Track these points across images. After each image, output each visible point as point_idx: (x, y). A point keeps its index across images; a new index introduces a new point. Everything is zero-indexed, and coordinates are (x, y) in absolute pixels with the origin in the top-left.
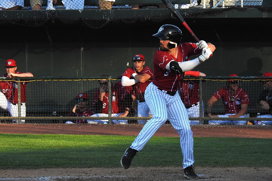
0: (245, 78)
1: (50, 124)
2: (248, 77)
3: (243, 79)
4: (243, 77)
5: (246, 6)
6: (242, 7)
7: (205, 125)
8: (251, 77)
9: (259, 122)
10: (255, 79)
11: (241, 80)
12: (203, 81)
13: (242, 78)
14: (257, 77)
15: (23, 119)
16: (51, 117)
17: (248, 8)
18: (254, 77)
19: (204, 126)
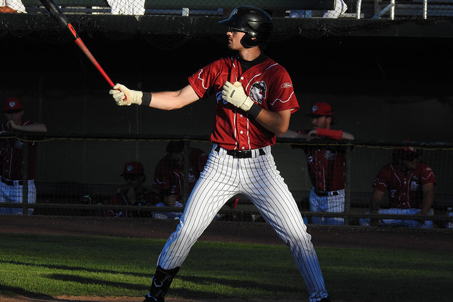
0: (427, 144)
1: (79, 217)
2: (431, 144)
3: (424, 146)
4: (424, 143)
5: (433, 17)
6: (426, 18)
7: (354, 226)
8: (438, 143)
9: (449, 223)
10: (444, 147)
11: (419, 148)
12: (352, 147)
13: (422, 144)
14: (448, 144)
15: (31, 206)
16: (82, 205)
17: (436, 20)
18: (442, 144)
19: (353, 228)
